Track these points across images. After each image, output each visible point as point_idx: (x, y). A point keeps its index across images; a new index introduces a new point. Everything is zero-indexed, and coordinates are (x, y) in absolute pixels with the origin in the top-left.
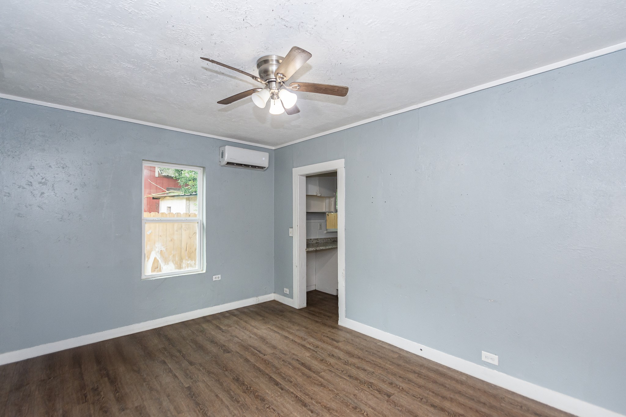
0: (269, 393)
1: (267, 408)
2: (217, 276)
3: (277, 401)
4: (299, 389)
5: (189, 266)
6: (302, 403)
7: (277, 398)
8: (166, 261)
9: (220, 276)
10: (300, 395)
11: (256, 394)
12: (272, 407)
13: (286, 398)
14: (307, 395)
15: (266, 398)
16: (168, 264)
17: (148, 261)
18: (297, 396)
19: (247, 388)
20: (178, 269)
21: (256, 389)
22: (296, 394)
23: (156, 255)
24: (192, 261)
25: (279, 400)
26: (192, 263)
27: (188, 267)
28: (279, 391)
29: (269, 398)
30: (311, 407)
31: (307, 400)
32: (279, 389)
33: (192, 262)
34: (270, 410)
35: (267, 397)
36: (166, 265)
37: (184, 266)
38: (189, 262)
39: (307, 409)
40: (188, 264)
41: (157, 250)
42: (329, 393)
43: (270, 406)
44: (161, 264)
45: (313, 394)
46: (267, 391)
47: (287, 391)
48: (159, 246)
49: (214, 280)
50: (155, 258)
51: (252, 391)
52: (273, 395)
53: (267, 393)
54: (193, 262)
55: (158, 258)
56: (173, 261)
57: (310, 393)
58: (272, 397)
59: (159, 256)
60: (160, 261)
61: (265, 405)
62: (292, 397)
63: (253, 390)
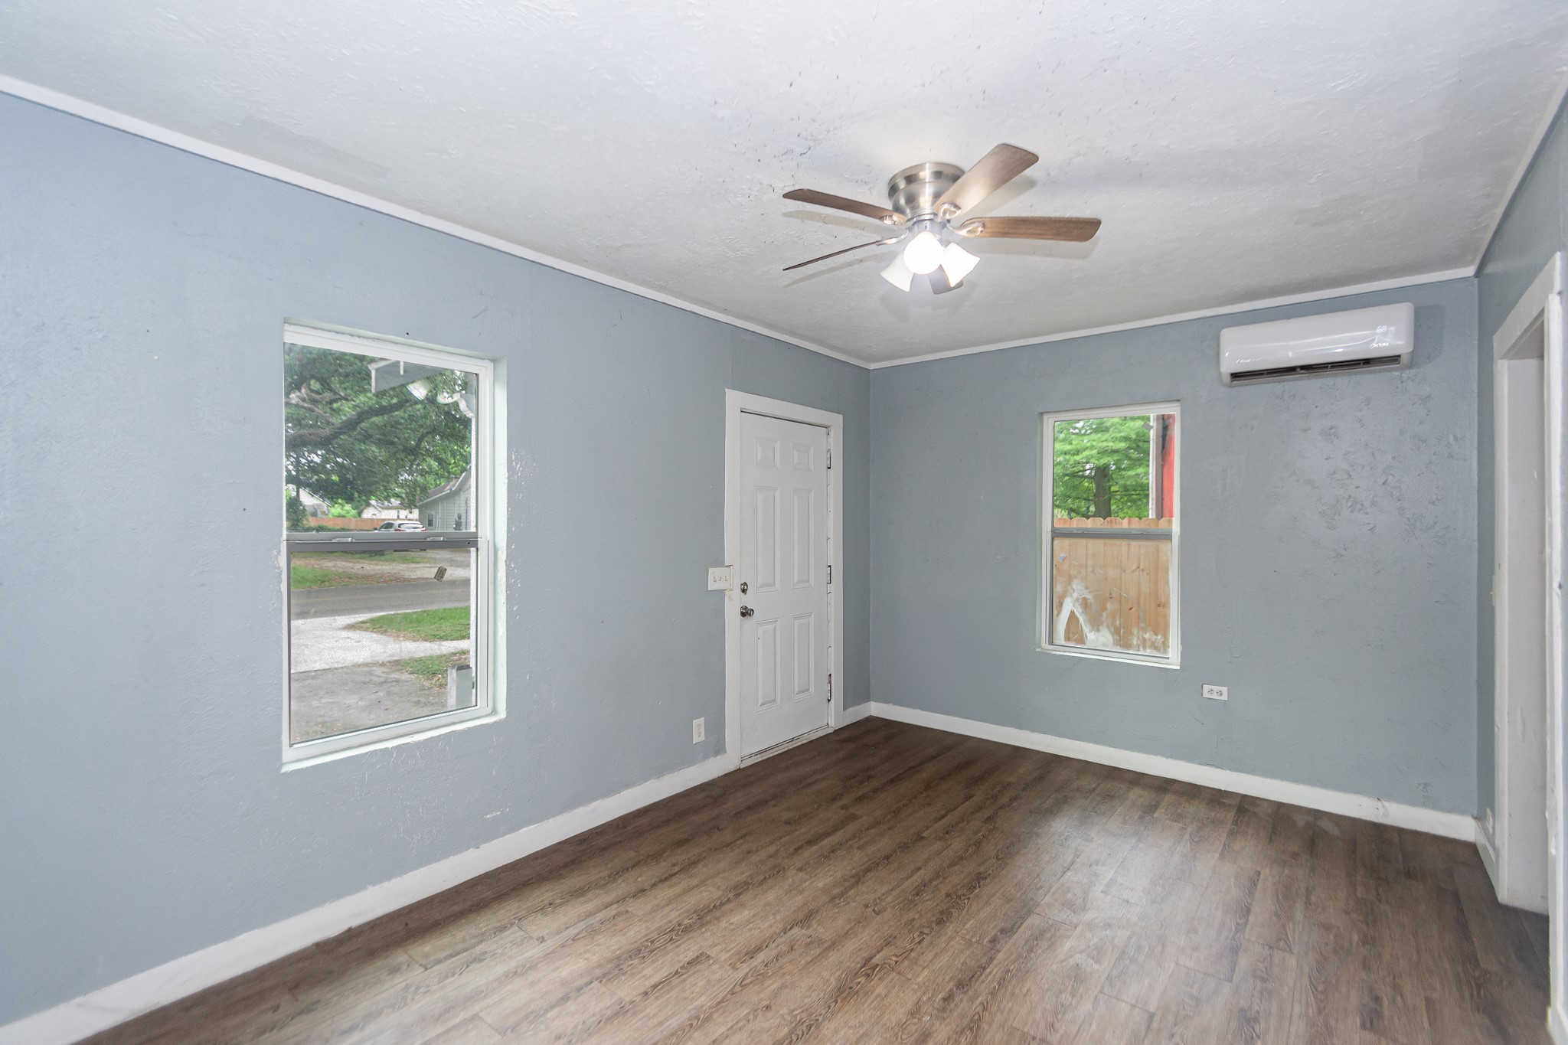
2: (1216, 688)
5: (1148, 644)
8: (1096, 626)
9: (1224, 690)
16: (1098, 630)
17: (1058, 615)
20: (1120, 646)
23: (1074, 606)
24: (1157, 635)
26: (1156, 640)
27: (1145, 648)
33: (1155, 637)
36: (1093, 632)
37: (1135, 642)
38: (1147, 636)
40: (1144, 639)
41: (1075, 595)
44: (1084, 627)
48: (1078, 590)
49: (1206, 695)
50: (1072, 613)
54: (1159, 637)
55: (1077, 614)
56: (1108, 627)
59: (1080, 610)
60: (1081, 620)
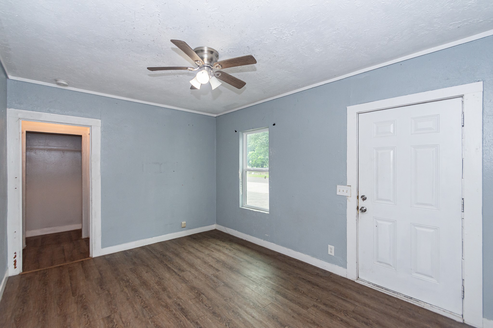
0: (208, 319)
1: (211, 307)
3: (202, 312)
4: (182, 323)
6: (184, 311)
7: (203, 315)
10: (183, 317)
11: (220, 318)
12: (207, 308)
13: (195, 315)
14: (177, 317)
15: (212, 315)
18: (186, 316)
19: (229, 325)
21: (221, 323)
22: (186, 318)
25: (201, 313)
28: (200, 321)
29: (209, 314)
30: (178, 308)
31: (179, 314)
32: (200, 323)
34: (209, 305)
35: (210, 315)
39: (182, 306)
42: (157, 319)
43: (209, 308)
45: (171, 318)
46: (210, 321)
47: (193, 321)
51: (224, 321)
52: (206, 317)
53: (210, 319)
57: (174, 319)
58: (206, 316)
61: (213, 309)
62: (190, 316)
63: (223, 323)
